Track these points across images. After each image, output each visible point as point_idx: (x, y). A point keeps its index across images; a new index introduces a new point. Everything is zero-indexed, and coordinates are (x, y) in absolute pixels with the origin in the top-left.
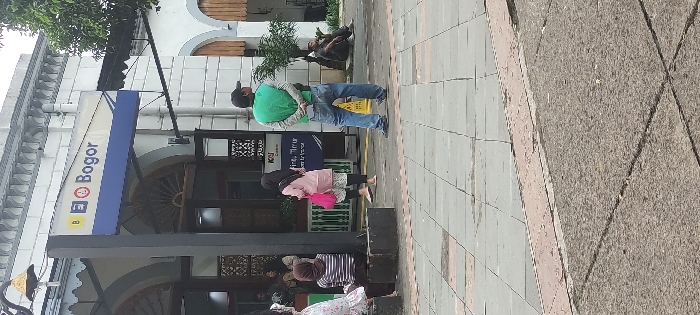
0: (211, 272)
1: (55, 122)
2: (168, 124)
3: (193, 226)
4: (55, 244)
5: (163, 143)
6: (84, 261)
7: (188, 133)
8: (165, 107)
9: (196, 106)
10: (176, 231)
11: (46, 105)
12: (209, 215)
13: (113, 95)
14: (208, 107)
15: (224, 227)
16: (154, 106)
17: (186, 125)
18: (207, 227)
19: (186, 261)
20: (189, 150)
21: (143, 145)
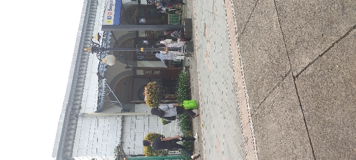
0: (144, 35)
3: (138, 23)
4: (104, 27)
6: (111, 32)
10: (134, 24)
12: (143, 20)
15: (147, 23)
18: (142, 24)
19: (137, 32)
20: (137, 3)
21: (124, 1)
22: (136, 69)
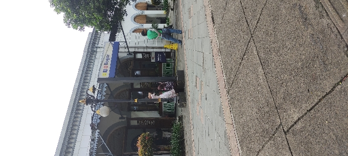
0: (139, 87)
1: (98, 50)
2: (127, 50)
3: (133, 75)
4: (99, 80)
5: (125, 55)
6: (107, 84)
7: (132, 52)
8: (126, 46)
9: (134, 45)
10: (129, 77)
11: (96, 45)
12: (138, 72)
13: (113, 43)
14: (137, 45)
15: (142, 75)
16: (123, 46)
17: (131, 50)
18: (137, 76)
19: (132, 84)
20: (132, 56)
21: (121, 55)
22: (129, 119)
